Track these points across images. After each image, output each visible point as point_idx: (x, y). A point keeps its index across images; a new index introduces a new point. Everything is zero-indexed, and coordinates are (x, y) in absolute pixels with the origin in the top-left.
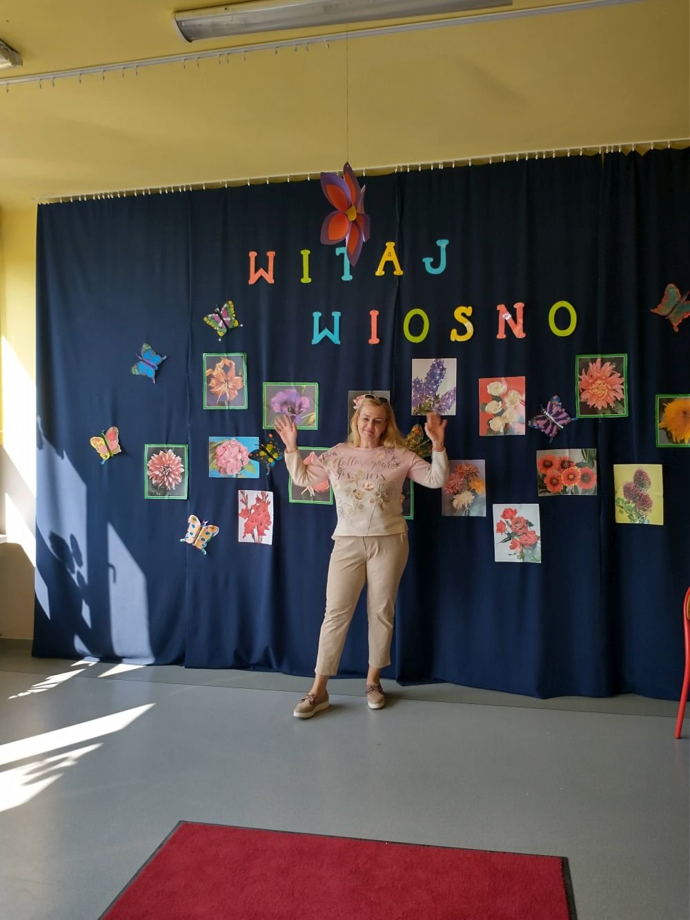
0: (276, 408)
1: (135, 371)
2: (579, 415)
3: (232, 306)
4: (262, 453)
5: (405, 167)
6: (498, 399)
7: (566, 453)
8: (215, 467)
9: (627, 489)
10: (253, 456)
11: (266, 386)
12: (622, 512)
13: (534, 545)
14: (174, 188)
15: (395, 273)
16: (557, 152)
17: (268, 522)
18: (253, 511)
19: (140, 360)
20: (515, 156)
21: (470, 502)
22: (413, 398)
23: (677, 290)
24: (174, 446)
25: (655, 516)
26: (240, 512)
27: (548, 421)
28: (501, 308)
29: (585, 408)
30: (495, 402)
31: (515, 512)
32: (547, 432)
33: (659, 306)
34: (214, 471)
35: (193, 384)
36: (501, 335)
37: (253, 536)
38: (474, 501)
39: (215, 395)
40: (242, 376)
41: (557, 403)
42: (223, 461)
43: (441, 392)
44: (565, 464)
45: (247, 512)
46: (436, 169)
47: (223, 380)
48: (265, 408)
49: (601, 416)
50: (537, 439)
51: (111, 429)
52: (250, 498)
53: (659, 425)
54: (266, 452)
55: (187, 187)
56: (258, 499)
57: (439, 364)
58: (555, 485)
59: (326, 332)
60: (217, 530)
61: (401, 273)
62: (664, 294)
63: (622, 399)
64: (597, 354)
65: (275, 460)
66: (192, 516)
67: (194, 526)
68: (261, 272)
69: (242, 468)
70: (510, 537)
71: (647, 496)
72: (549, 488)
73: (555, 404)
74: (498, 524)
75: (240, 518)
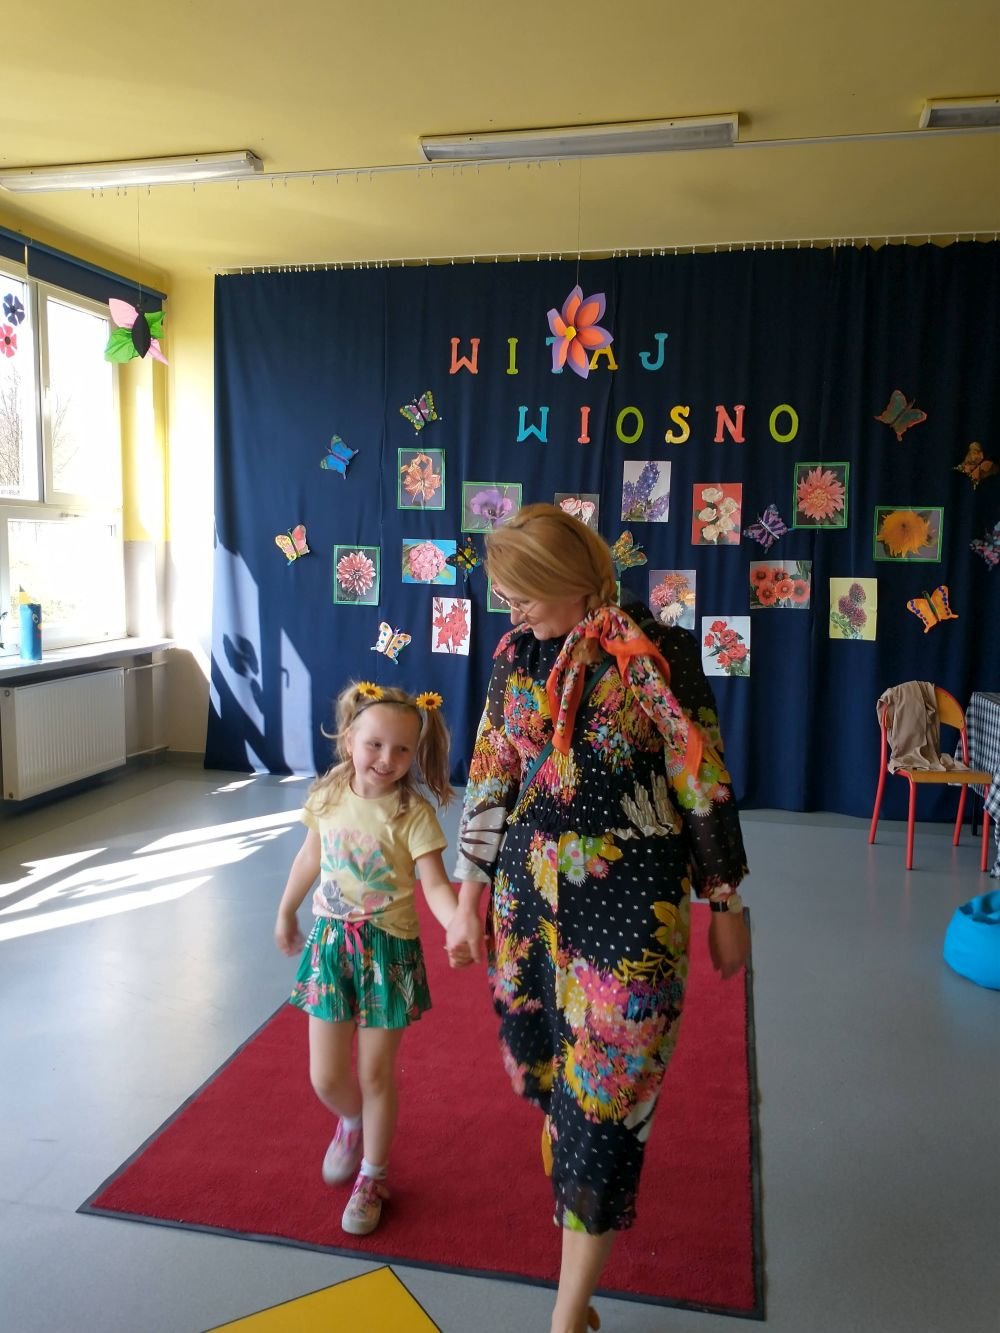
0: (476, 510)
1: (324, 465)
2: (795, 526)
3: (431, 397)
4: (460, 558)
5: (623, 252)
6: (713, 506)
7: (780, 565)
8: (408, 571)
9: (842, 604)
10: (451, 561)
11: (466, 485)
12: (836, 627)
13: (743, 659)
14: (370, 263)
15: (609, 367)
16: (786, 243)
17: (465, 631)
18: (448, 620)
19: (329, 454)
20: (742, 245)
21: (679, 614)
22: (623, 503)
23: (903, 397)
24: (365, 548)
25: (868, 632)
26: (434, 621)
27: (764, 531)
28: (720, 409)
29: (802, 517)
30: (709, 509)
31: (725, 625)
32: (762, 542)
33: (884, 413)
34: (407, 576)
35: (387, 481)
36: (719, 438)
37: (448, 646)
38: (683, 614)
39: (410, 493)
40: (440, 474)
41: (774, 512)
42: (417, 566)
43: (653, 497)
44: (778, 576)
45: (441, 621)
46: (657, 256)
47: (418, 478)
48: (464, 509)
49: (819, 526)
50: (752, 549)
51: (298, 527)
52: (446, 605)
53: (877, 538)
54: (464, 557)
55: (385, 263)
56: (454, 607)
57: (653, 467)
58: (768, 597)
59: (533, 429)
60: (409, 639)
61: (616, 367)
62: (889, 402)
63: (842, 510)
64: (818, 461)
65: (473, 566)
66: (383, 624)
67: (385, 635)
68: (464, 360)
69: (438, 574)
70: (718, 650)
71: (861, 612)
72: (762, 600)
73: (772, 513)
74: (706, 638)
75: (434, 627)
